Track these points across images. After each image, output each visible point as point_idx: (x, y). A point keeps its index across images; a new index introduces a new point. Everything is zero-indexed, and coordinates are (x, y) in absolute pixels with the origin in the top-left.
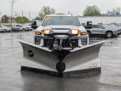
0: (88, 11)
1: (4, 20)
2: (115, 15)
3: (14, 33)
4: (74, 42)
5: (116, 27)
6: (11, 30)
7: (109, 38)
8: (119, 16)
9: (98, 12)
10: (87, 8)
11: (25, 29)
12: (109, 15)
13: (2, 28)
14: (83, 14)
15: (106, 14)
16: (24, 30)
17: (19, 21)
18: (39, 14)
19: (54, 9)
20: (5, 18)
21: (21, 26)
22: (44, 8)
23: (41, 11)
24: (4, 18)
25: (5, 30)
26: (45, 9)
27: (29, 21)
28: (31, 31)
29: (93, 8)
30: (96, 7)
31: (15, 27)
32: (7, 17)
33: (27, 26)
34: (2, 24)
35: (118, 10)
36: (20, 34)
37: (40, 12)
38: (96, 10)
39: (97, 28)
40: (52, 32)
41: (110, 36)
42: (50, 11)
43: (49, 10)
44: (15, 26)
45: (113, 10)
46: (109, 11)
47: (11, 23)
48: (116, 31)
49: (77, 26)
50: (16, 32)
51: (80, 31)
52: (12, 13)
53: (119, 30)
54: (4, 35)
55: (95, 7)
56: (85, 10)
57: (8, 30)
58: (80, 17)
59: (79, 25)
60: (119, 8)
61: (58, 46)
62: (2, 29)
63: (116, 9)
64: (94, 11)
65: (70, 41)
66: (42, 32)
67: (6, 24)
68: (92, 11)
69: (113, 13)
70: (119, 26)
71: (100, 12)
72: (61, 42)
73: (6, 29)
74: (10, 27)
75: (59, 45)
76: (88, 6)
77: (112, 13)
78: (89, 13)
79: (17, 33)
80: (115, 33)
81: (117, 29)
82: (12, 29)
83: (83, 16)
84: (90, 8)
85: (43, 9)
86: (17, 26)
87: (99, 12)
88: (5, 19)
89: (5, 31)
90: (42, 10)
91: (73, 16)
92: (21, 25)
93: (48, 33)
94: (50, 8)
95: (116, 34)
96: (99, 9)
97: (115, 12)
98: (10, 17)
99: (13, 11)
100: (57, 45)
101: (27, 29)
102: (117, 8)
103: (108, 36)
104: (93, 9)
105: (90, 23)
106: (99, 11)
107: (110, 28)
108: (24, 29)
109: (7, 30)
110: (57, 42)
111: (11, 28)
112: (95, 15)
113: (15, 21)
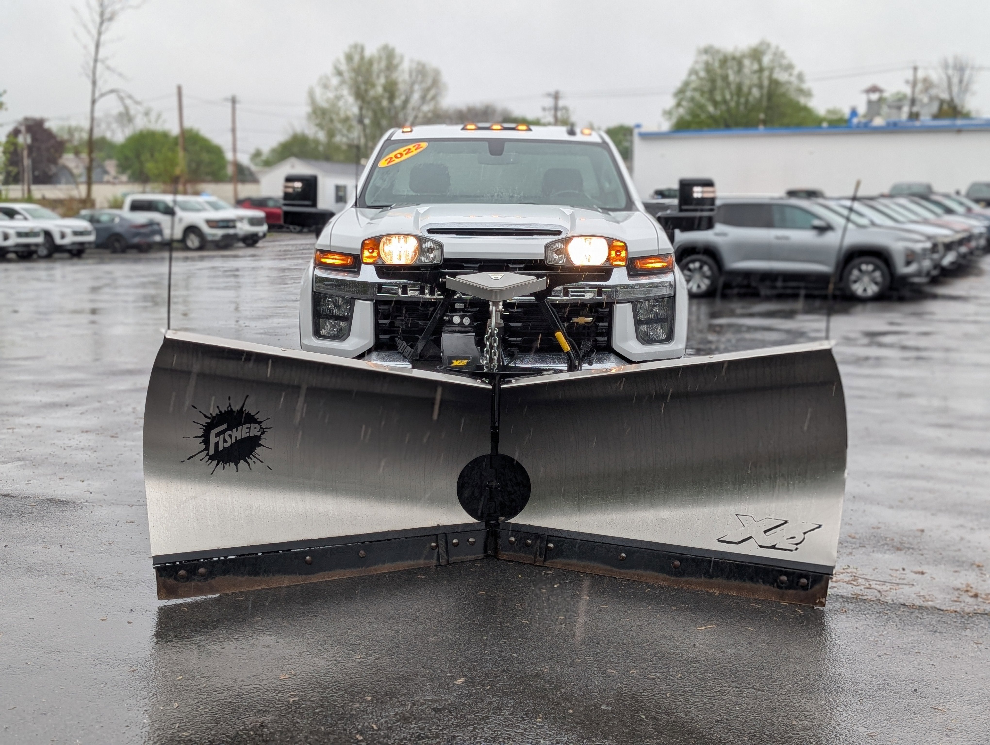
0: (712, 91)
1: (27, 162)
2: (926, 119)
3: (111, 261)
4: (582, 320)
5: (926, 222)
6: (91, 238)
7: (859, 308)
8: (959, 131)
9: (793, 95)
10: (700, 67)
11: (206, 229)
12: (878, 121)
13: (19, 224)
14: (668, 113)
15: (854, 113)
16: (193, 241)
17: (150, 166)
18: (308, 109)
19: (437, 73)
20: (34, 139)
21: (169, 211)
22: (349, 58)
23: (326, 86)
24: (24, 139)
25: (40, 240)
26: (357, 71)
27: (230, 170)
28: (250, 251)
29: (749, 65)
30: (779, 55)
31: (126, 213)
32: (49, 134)
33: (215, 207)
34: (15, 191)
35: (955, 80)
36: (163, 269)
37: (318, 92)
38: (774, 83)
39: (769, 224)
40: (431, 250)
41: (872, 289)
42: (402, 87)
43: (394, 76)
44: (117, 205)
45: (914, 84)
46: (874, 89)
47: (89, 183)
48: (918, 247)
49: (606, 210)
50: (132, 255)
51: (625, 248)
52: (94, 102)
53: (949, 247)
54: (38, 279)
55: (766, 60)
56: (686, 84)
57: (67, 241)
58: (647, 137)
59: (623, 203)
60: (961, 68)
61: (474, 350)
62: (20, 235)
63: (936, 75)
64: (756, 92)
65: (554, 315)
66: (366, 253)
67: (39, 191)
68: (739, 87)
69: (913, 102)
70: (949, 211)
71: (808, 94)
72: (494, 322)
73: (48, 234)
74: (84, 212)
75: (480, 343)
76: (707, 51)
77: (899, 108)
78: (715, 104)
79: (137, 261)
80: (908, 263)
81: (929, 238)
82: (98, 231)
83: (666, 126)
84: (724, 61)
85: (344, 67)
86: (136, 207)
87: (803, 100)
88: (30, 148)
89: (43, 251)
90: (335, 81)
91: (578, 137)
92: (168, 199)
93: (403, 262)
94: (406, 66)
95: (918, 274)
96: (800, 77)
97: (926, 100)
98: (71, 131)
99: (102, 87)
100: (471, 338)
101: (219, 232)
102: (946, 66)
103: (858, 289)
104: (746, 71)
105: (698, 192)
106: (801, 91)
107: (873, 224)
108: (191, 229)
109: (59, 241)
110: (467, 321)
111: (92, 220)
112: (765, 122)
113: (111, 166)
